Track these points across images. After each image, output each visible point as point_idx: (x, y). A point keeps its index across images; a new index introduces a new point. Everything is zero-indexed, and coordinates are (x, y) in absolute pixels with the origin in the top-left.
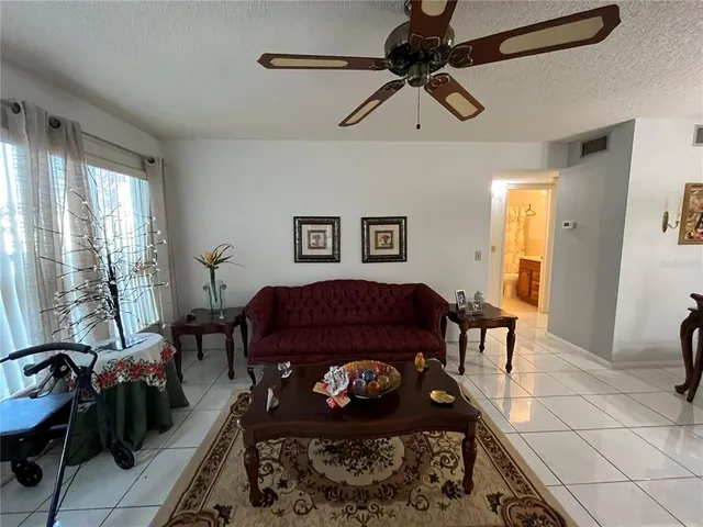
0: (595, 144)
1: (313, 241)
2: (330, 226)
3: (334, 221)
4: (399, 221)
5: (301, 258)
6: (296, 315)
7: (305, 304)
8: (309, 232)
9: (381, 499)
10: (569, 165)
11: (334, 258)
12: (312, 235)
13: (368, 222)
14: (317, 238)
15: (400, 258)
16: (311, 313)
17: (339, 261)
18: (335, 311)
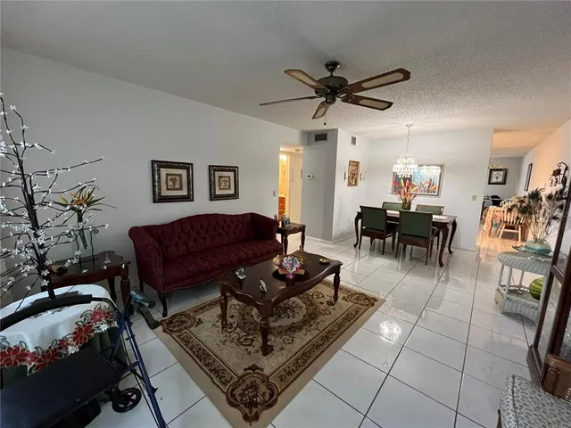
0: (321, 137)
1: (170, 183)
2: (185, 171)
3: (187, 167)
4: (234, 169)
5: (159, 199)
6: (174, 248)
7: (179, 238)
8: (167, 175)
9: (314, 319)
10: (308, 145)
11: (189, 198)
12: (169, 177)
13: (213, 169)
14: (174, 181)
15: (235, 196)
16: (186, 243)
17: (193, 200)
18: (205, 239)
